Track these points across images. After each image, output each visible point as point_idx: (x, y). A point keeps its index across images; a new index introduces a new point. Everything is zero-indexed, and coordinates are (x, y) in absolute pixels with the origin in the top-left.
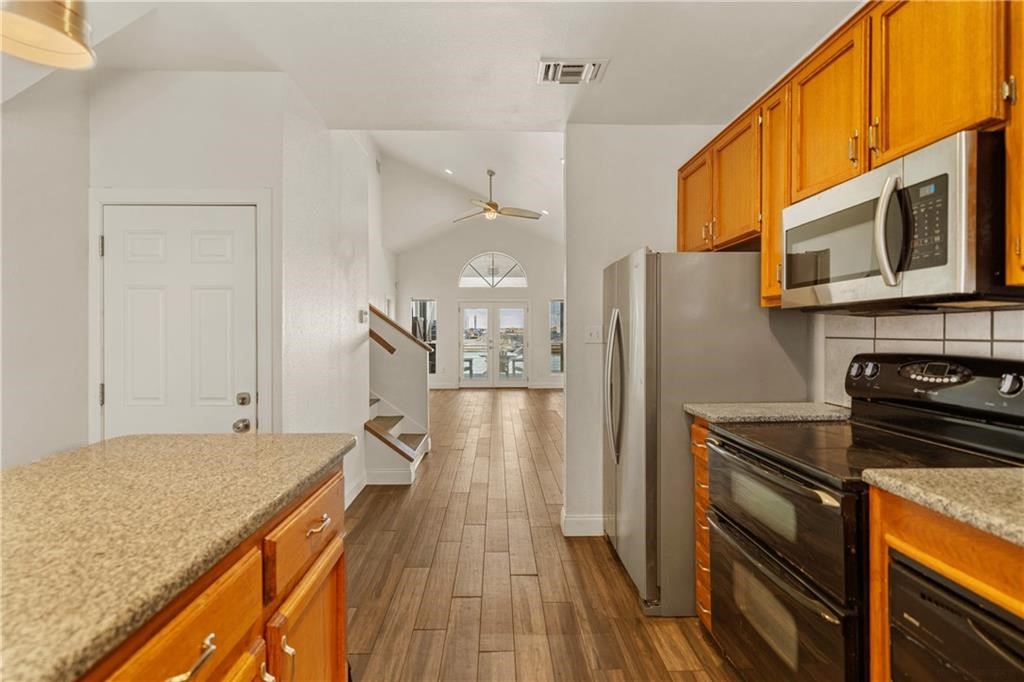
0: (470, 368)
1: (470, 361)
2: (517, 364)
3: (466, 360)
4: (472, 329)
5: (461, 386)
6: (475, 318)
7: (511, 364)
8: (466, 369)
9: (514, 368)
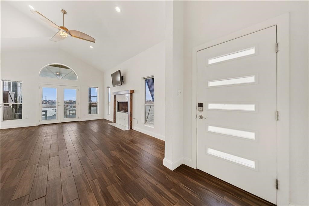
0: (46, 115)
1: (46, 112)
2: (71, 112)
3: (43, 111)
4: (45, 101)
5: (40, 124)
6: (46, 97)
7: (68, 112)
8: (44, 115)
9: (69, 114)
